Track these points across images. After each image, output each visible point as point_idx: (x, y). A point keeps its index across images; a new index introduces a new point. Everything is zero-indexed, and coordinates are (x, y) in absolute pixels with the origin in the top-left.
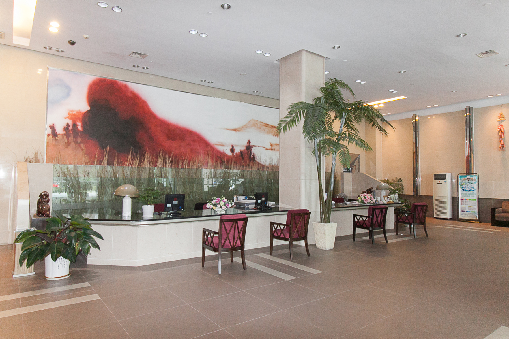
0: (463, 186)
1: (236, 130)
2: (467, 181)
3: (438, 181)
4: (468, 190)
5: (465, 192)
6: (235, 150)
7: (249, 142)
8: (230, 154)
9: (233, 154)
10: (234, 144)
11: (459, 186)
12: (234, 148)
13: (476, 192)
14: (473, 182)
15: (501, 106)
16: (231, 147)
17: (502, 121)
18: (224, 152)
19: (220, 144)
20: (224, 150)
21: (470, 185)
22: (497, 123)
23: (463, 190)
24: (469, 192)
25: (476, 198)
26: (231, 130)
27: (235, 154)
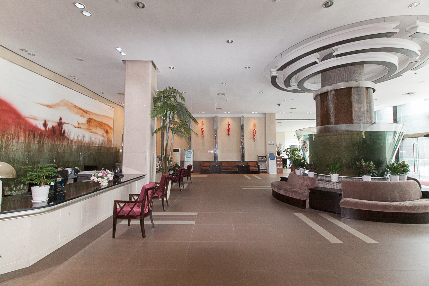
0: (187, 155)
1: (49, 106)
2: (188, 153)
3: (175, 153)
4: (189, 157)
5: (187, 158)
6: (47, 125)
7: (61, 119)
8: (43, 128)
9: (46, 129)
10: (47, 119)
11: (185, 155)
12: (47, 123)
13: (192, 158)
14: (191, 153)
15: (203, 118)
16: (44, 122)
17: (203, 125)
18: (36, 126)
19: (33, 117)
20: (37, 124)
21: (190, 154)
22: (201, 126)
23: (187, 157)
24: (189, 158)
25: (192, 161)
26: (44, 105)
27: (47, 129)
